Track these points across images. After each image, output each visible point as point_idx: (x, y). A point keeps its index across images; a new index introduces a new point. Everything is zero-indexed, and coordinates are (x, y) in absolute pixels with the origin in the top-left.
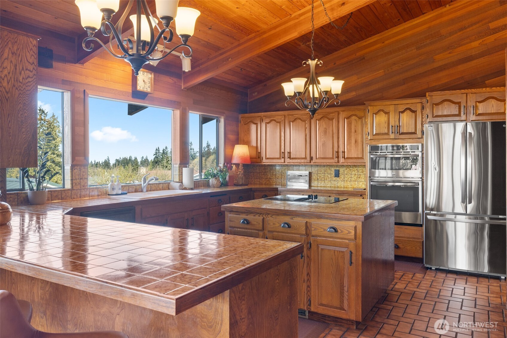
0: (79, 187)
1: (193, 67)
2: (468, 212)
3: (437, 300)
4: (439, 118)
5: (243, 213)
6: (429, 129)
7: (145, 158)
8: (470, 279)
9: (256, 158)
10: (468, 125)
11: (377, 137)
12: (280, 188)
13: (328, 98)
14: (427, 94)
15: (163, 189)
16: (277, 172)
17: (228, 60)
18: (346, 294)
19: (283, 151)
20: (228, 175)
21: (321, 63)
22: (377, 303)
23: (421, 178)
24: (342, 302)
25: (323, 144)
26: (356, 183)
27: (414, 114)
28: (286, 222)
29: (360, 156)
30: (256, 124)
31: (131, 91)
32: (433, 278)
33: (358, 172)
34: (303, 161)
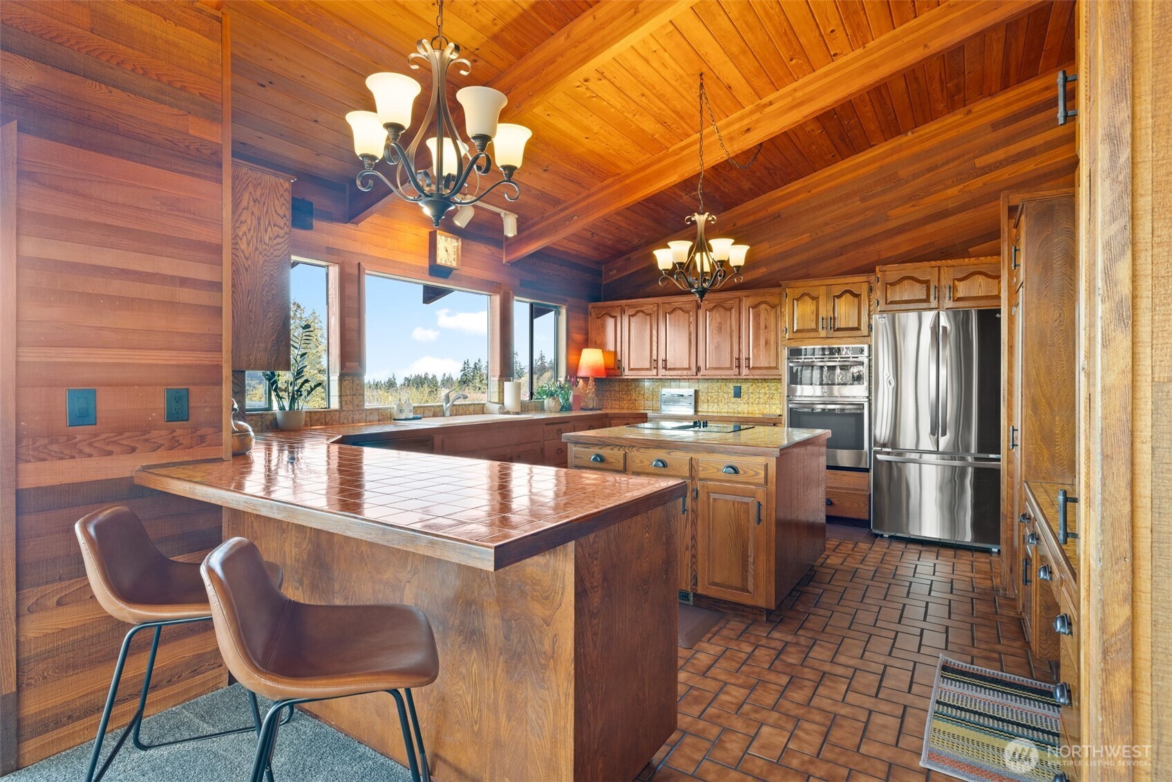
0: (350, 407)
1: (520, 230)
2: (940, 450)
3: (892, 581)
4: (895, 305)
5: (594, 445)
6: (880, 321)
7: (447, 376)
8: (943, 551)
9: (614, 369)
10: (941, 315)
11: (799, 335)
12: (650, 414)
13: (724, 271)
14: (877, 268)
15: (475, 413)
16: (646, 391)
17: (572, 218)
18: (751, 568)
19: (655, 358)
20: (572, 394)
21: (713, 219)
22: (798, 584)
23: (867, 397)
24: (745, 579)
25: (716, 347)
26: (767, 406)
27: (856, 300)
28: (661, 458)
29: (773, 365)
30: (615, 317)
31: (427, 266)
32: (885, 550)
33: (770, 389)
34: (685, 372)
